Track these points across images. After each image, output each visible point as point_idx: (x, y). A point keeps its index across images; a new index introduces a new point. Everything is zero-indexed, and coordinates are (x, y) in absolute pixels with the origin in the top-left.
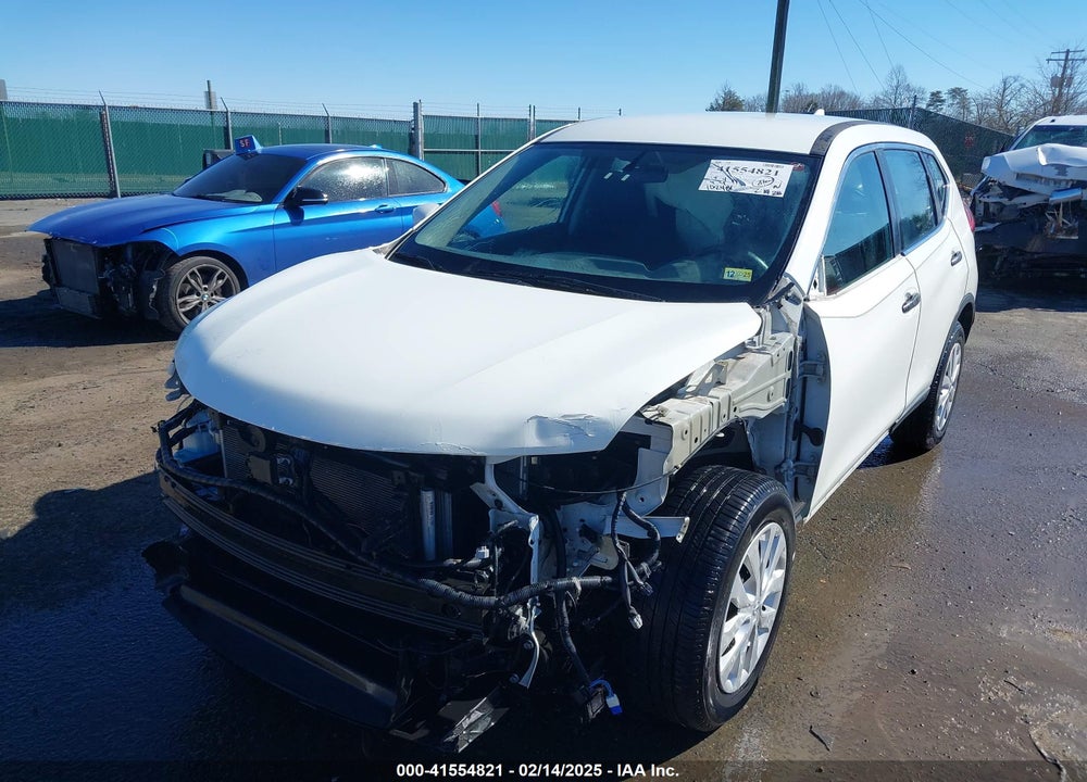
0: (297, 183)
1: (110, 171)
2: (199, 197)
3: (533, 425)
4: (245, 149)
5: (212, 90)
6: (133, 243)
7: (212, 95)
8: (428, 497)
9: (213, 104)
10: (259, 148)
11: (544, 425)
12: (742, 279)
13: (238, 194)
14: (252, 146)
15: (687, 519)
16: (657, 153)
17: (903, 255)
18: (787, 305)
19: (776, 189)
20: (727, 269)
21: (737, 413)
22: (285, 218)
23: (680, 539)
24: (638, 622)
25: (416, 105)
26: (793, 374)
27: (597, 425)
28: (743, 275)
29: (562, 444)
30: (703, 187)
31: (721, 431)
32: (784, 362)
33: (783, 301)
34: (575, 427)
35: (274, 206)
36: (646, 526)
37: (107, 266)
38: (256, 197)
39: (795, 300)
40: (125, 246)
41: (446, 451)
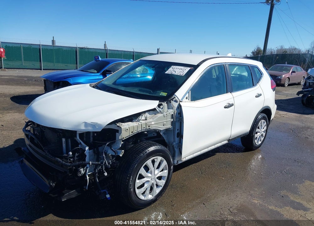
0: (106, 68)
1: (77, 64)
2: (82, 71)
3: (84, 124)
4: (96, 59)
5: (106, 44)
6: (62, 81)
7: (106, 45)
8: (64, 140)
9: (106, 47)
10: (100, 59)
11: (86, 124)
12: (164, 95)
13: (92, 71)
14: (99, 58)
15: (123, 151)
16: (162, 64)
17: (231, 93)
18: (173, 103)
19: (183, 74)
20: (162, 93)
21: (150, 127)
22: (102, 77)
23: (121, 155)
24: (106, 174)
25: (158, 49)
26: (174, 120)
27: (99, 125)
28: (165, 94)
29: (90, 129)
30: (166, 73)
31: (146, 131)
32: (170, 117)
33: (172, 101)
34: (94, 125)
35: (99, 74)
36: (114, 152)
37: (56, 87)
38: (96, 72)
39: (176, 101)
40: (60, 82)
41: (63, 128)
